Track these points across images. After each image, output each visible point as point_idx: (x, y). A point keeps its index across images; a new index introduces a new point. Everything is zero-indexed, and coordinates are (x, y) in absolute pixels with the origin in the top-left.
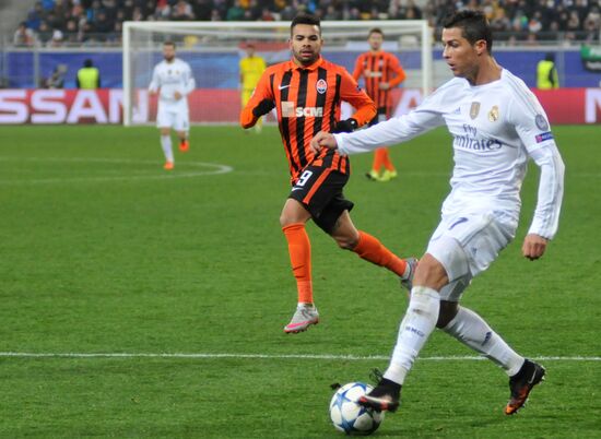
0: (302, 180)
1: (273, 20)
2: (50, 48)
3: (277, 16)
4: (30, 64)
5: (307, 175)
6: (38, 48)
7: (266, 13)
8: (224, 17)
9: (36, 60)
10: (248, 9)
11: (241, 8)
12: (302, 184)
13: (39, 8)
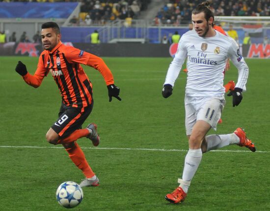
0: (62, 121)
1: (256, 16)
2: (166, 27)
3: (258, 14)
4: (157, 33)
5: (65, 118)
6: (161, 26)
7: (253, 13)
8: (237, 15)
9: (160, 31)
10: (246, 11)
11: (243, 11)
12: (61, 123)
13: (162, 10)
